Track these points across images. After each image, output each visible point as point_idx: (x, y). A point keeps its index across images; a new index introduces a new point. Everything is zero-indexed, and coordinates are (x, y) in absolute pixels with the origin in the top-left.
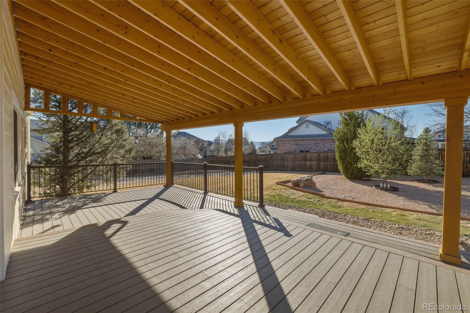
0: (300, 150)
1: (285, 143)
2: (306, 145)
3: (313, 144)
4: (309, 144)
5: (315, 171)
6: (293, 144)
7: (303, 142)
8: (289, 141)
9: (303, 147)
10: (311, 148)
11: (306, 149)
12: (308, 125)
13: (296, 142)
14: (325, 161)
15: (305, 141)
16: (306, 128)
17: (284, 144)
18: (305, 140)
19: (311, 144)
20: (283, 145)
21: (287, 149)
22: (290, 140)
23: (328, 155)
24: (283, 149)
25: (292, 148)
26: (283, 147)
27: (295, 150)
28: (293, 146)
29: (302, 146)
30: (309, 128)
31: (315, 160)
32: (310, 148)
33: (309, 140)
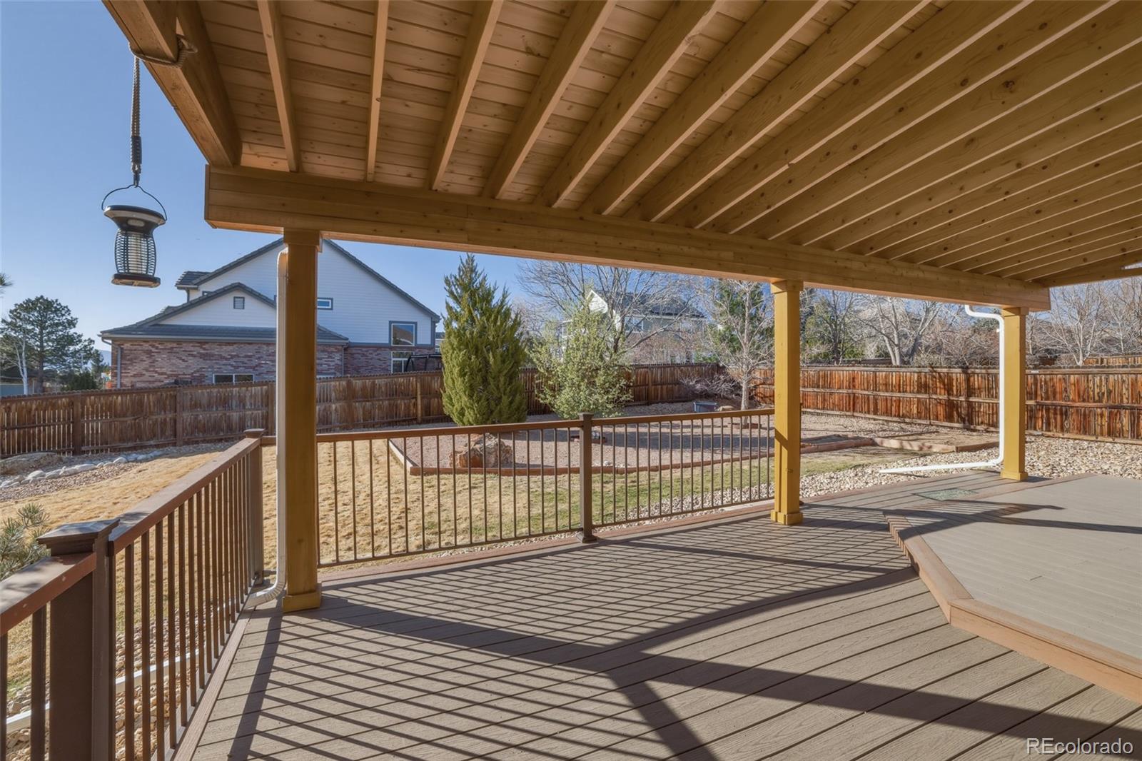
0: (216, 372)
1: (154, 350)
2: (242, 359)
3: (265, 357)
4: (250, 356)
5: (338, 428)
6: (192, 355)
7: (231, 348)
8: (175, 345)
9: (232, 366)
10: (257, 366)
11: (243, 371)
12: (243, 298)
13: (204, 349)
14: (368, 401)
15: (235, 346)
16: (234, 308)
17: (149, 353)
18: (235, 343)
19: (257, 356)
20: (145, 358)
21: (164, 370)
22: (179, 342)
23: (374, 383)
24: (144, 372)
25: (187, 367)
26: (146, 364)
27: (197, 374)
28: (191, 360)
29: (227, 359)
30: (243, 308)
31: (338, 400)
32: (254, 368)
33: (249, 344)
